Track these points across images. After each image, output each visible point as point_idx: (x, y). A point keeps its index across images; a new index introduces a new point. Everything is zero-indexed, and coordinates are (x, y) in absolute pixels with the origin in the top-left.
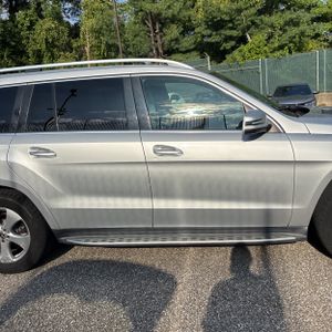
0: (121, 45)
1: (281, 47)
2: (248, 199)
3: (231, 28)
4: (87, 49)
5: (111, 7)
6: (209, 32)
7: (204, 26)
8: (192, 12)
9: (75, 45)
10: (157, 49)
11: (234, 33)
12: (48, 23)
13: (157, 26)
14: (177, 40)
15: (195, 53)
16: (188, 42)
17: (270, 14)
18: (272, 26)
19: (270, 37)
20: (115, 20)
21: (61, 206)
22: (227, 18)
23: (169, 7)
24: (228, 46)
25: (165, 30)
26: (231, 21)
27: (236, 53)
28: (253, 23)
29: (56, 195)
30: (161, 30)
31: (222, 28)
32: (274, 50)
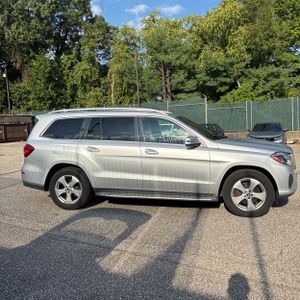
0: (138, 85)
1: (265, 93)
2: (188, 178)
3: (225, 77)
4: (112, 86)
5: (133, 55)
6: (208, 78)
7: (204, 73)
8: (196, 63)
9: (103, 82)
10: (166, 89)
11: (228, 80)
12: (85, 65)
13: (168, 72)
14: (182, 83)
15: (196, 93)
16: (191, 84)
17: (257, 68)
18: (258, 77)
19: (256, 85)
20: (135, 66)
21: (98, 176)
22: (222, 69)
23: (178, 58)
24: (223, 89)
25: (173, 75)
26: (225, 71)
27: (228, 95)
28: (243, 73)
29: (97, 170)
30: (170, 75)
31: (218, 75)
32: (259, 95)
